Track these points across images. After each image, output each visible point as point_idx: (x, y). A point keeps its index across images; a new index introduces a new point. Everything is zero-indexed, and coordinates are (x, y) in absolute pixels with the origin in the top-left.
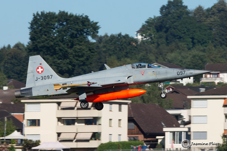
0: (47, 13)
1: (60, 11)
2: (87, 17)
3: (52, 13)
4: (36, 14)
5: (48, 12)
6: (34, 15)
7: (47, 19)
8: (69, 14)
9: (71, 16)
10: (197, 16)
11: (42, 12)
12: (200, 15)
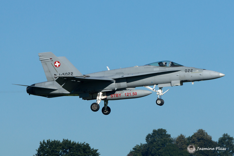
0: (52, 142)
1: (64, 139)
2: (88, 145)
3: (57, 141)
4: (42, 142)
5: (53, 140)
6: (41, 143)
7: (52, 146)
8: (72, 142)
9: (74, 144)
10: (179, 144)
11: (48, 141)
12: (182, 143)
